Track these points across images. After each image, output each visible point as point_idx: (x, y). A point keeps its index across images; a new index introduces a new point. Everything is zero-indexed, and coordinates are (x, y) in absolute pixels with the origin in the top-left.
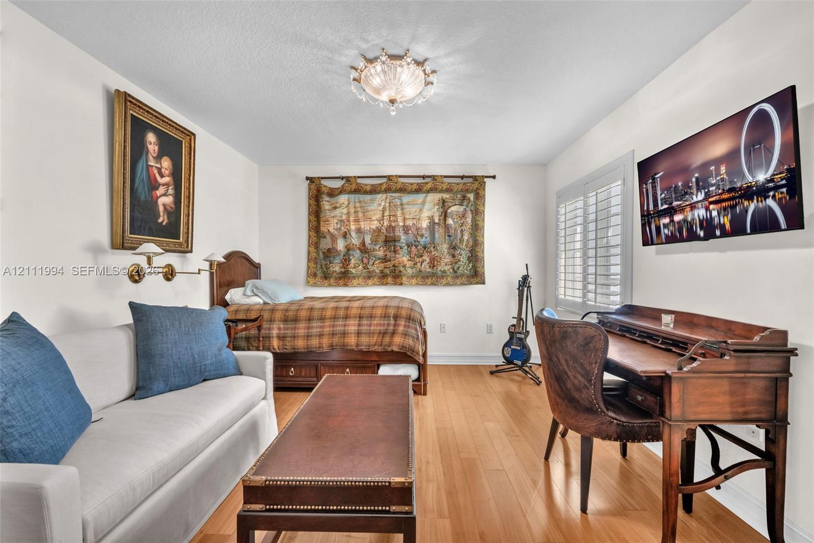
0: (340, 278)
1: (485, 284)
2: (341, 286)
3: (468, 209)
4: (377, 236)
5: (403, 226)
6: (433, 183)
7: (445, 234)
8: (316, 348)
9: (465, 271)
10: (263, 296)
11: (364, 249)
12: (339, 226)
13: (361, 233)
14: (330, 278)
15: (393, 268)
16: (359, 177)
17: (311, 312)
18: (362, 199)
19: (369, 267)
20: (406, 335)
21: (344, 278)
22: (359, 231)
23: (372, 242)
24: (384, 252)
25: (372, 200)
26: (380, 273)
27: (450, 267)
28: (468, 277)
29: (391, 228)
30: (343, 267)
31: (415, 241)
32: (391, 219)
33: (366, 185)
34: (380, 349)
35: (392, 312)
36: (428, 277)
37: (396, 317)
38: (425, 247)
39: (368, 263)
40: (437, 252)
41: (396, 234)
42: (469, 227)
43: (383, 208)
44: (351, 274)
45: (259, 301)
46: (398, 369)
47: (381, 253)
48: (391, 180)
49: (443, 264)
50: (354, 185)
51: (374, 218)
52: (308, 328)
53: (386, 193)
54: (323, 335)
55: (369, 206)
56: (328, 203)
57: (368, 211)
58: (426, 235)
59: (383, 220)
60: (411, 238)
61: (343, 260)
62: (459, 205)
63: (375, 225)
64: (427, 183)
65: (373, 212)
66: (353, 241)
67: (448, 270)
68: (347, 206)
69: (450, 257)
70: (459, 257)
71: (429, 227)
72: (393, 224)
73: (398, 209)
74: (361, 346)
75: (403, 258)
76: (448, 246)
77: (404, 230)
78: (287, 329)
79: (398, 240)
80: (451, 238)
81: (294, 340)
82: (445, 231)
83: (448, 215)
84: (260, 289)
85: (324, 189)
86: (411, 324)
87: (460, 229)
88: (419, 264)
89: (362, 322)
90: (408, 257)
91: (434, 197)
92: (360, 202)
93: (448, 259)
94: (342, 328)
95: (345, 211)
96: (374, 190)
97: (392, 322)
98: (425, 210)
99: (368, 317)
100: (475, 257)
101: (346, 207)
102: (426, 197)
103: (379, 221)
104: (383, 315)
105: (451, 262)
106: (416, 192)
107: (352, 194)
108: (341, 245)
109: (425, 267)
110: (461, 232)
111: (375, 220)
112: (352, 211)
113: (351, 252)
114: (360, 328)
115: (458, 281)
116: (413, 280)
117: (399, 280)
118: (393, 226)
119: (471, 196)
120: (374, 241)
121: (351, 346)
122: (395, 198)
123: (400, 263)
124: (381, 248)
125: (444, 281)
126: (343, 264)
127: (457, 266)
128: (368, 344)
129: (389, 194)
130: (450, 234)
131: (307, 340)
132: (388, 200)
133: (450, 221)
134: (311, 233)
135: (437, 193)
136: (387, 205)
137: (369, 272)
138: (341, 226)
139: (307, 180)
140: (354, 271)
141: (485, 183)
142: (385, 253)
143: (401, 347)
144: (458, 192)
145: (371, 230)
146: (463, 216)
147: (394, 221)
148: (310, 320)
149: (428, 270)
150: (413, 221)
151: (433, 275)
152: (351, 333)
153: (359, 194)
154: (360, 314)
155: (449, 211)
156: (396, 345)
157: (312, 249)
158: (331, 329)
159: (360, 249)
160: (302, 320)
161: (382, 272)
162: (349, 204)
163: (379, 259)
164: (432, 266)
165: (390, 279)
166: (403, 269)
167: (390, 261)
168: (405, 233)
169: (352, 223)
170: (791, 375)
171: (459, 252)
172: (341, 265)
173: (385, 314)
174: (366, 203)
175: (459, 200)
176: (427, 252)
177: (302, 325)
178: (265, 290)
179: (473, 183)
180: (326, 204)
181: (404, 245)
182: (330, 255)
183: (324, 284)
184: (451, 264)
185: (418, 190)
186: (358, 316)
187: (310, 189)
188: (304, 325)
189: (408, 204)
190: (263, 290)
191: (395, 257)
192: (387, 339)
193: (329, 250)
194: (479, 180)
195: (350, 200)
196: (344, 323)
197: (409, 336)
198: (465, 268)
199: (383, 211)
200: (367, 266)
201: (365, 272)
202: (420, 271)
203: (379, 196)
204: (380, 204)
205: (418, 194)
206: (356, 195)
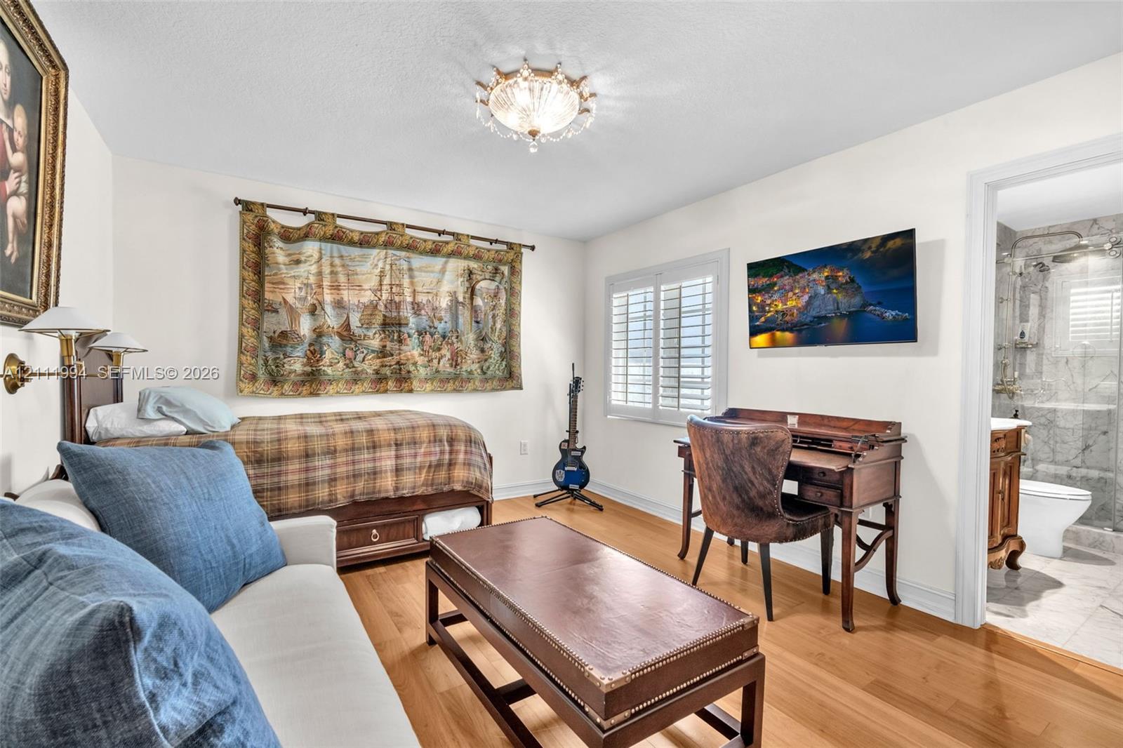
0: (303, 383)
1: (522, 389)
2: (304, 397)
3: (501, 287)
4: (371, 315)
5: (412, 303)
6: (456, 244)
7: (471, 319)
8: (322, 503)
9: (497, 372)
10: (184, 418)
11: (346, 334)
12: (303, 294)
13: (344, 308)
14: (284, 382)
15: (397, 367)
16: (340, 216)
17: (306, 442)
18: (344, 254)
19: (356, 364)
20: (469, 465)
21: (311, 382)
22: (339, 305)
23: (362, 325)
24: (381, 340)
25: (363, 256)
26: (373, 374)
27: (477, 365)
28: (500, 380)
29: (393, 305)
30: (309, 363)
31: (430, 327)
32: (394, 290)
33: (352, 231)
34: (430, 491)
35: (443, 433)
36: (448, 380)
37: (451, 441)
38: (444, 337)
39: (355, 359)
40: (462, 343)
41: (401, 313)
42: (501, 311)
43: (381, 271)
44: (325, 375)
45: (179, 430)
46: (453, 516)
47: (375, 343)
48: (394, 230)
49: (469, 362)
50: (331, 228)
51: (366, 286)
52: (307, 470)
53: (386, 249)
54: (335, 480)
55: (358, 265)
56: (281, 252)
57: (357, 274)
58: (446, 319)
59: (381, 290)
60: (424, 322)
61: (308, 352)
62: (490, 279)
63: (367, 297)
64: (447, 243)
65: (364, 277)
66: (329, 320)
67: (476, 370)
68: (318, 262)
69: (478, 352)
70: (490, 352)
71: (450, 308)
72: (397, 299)
73: (405, 276)
74: (403, 489)
75: (412, 350)
76: (475, 337)
77: (413, 308)
78: (262, 477)
79: (405, 324)
80: (480, 325)
81: (279, 495)
82: (471, 316)
83: (477, 292)
84: (176, 406)
85: (272, 226)
86: (474, 449)
87: (491, 313)
88: (435, 361)
89: (402, 452)
90: (419, 350)
91: (457, 265)
92: (341, 257)
93: (474, 355)
94: (370, 465)
95: (314, 269)
96: (365, 242)
97: (447, 448)
98: (445, 282)
99: (409, 444)
100: (509, 353)
101: (315, 262)
102: (446, 263)
103: (374, 291)
104: (432, 439)
105: (479, 359)
106: (432, 253)
107: (328, 242)
108: (305, 327)
109: (444, 366)
110: (492, 317)
111: (367, 290)
112: (327, 270)
113: (325, 340)
114: (399, 462)
115: (488, 386)
116: (428, 385)
117: (406, 385)
118: (397, 301)
119: (505, 269)
120: (366, 324)
121: (387, 491)
122: (400, 259)
123: (408, 360)
124: (377, 336)
125: (470, 386)
126: (309, 359)
127: (487, 364)
128: (413, 485)
129: (390, 252)
130: (479, 319)
131: (307, 491)
132: (388, 260)
133: (479, 301)
134: (245, 302)
135: (461, 259)
136: (388, 267)
137: (356, 373)
138: (307, 293)
139: (237, 205)
140: (329, 370)
141: (522, 254)
142: (381, 343)
143: (465, 484)
144: (488, 261)
145: (361, 305)
146: (495, 296)
147: (399, 294)
148: (307, 456)
149: (448, 370)
150: (428, 296)
151: (456, 377)
152: (386, 471)
153: (341, 244)
154: (396, 440)
155: (478, 287)
156: (458, 481)
157: (248, 331)
158: (351, 468)
159: (339, 334)
160: (293, 458)
161: (377, 372)
162: (320, 258)
163: (373, 351)
164: (454, 363)
165: (391, 384)
166: (414, 368)
167: (392, 355)
168: (415, 313)
169: (326, 291)
170: (903, 458)
171: (490, 345)
172: (305, 360)
173: (435, 436)
174: (352, 260)
175: (490, 273)
176: (448, 343)
177: (294, 466)
178: (188, 406)
179: (508, 252)
180: (278, 252)
181: (413, 331)
182: (285, 342)
183: (270, 394)
184: (479, 362)
185: (435, 251)
186: (392, 443)
187: (244, 222)
188: (298, 466)
189: (420, 270)
190: (183, 406)
191: (400, 349)
192: (442, 475)
193: (284, 334)
194: (515, 248)
195: (323, 252)
196: (371, 456)
197: (474, 465)
198: (496, 367)
199: (381, 277)
200: (352, 362)
201: (349, 372)
202: (437, 371)
203: (375, 252)
204: (376, 265)
205: (435, 256)
206: (335, 245)
